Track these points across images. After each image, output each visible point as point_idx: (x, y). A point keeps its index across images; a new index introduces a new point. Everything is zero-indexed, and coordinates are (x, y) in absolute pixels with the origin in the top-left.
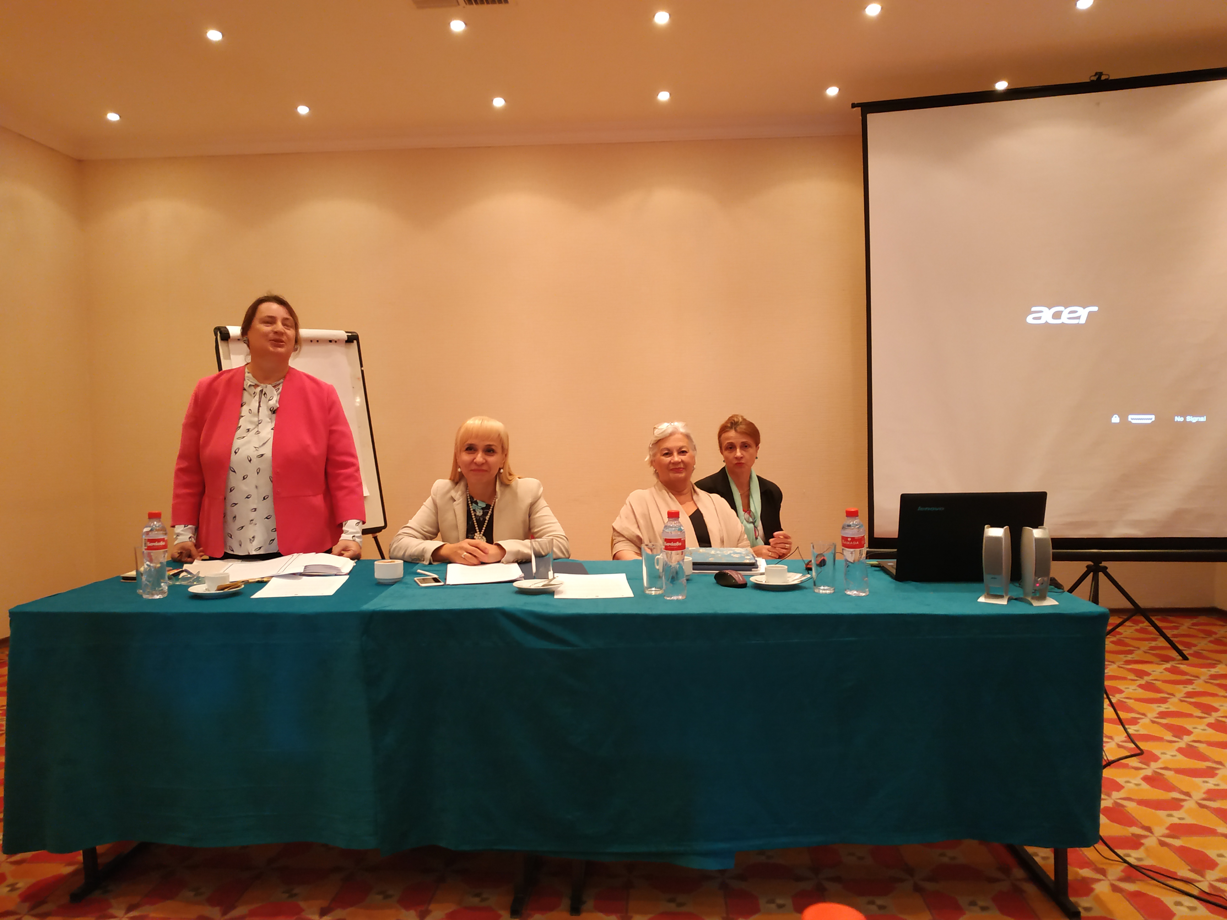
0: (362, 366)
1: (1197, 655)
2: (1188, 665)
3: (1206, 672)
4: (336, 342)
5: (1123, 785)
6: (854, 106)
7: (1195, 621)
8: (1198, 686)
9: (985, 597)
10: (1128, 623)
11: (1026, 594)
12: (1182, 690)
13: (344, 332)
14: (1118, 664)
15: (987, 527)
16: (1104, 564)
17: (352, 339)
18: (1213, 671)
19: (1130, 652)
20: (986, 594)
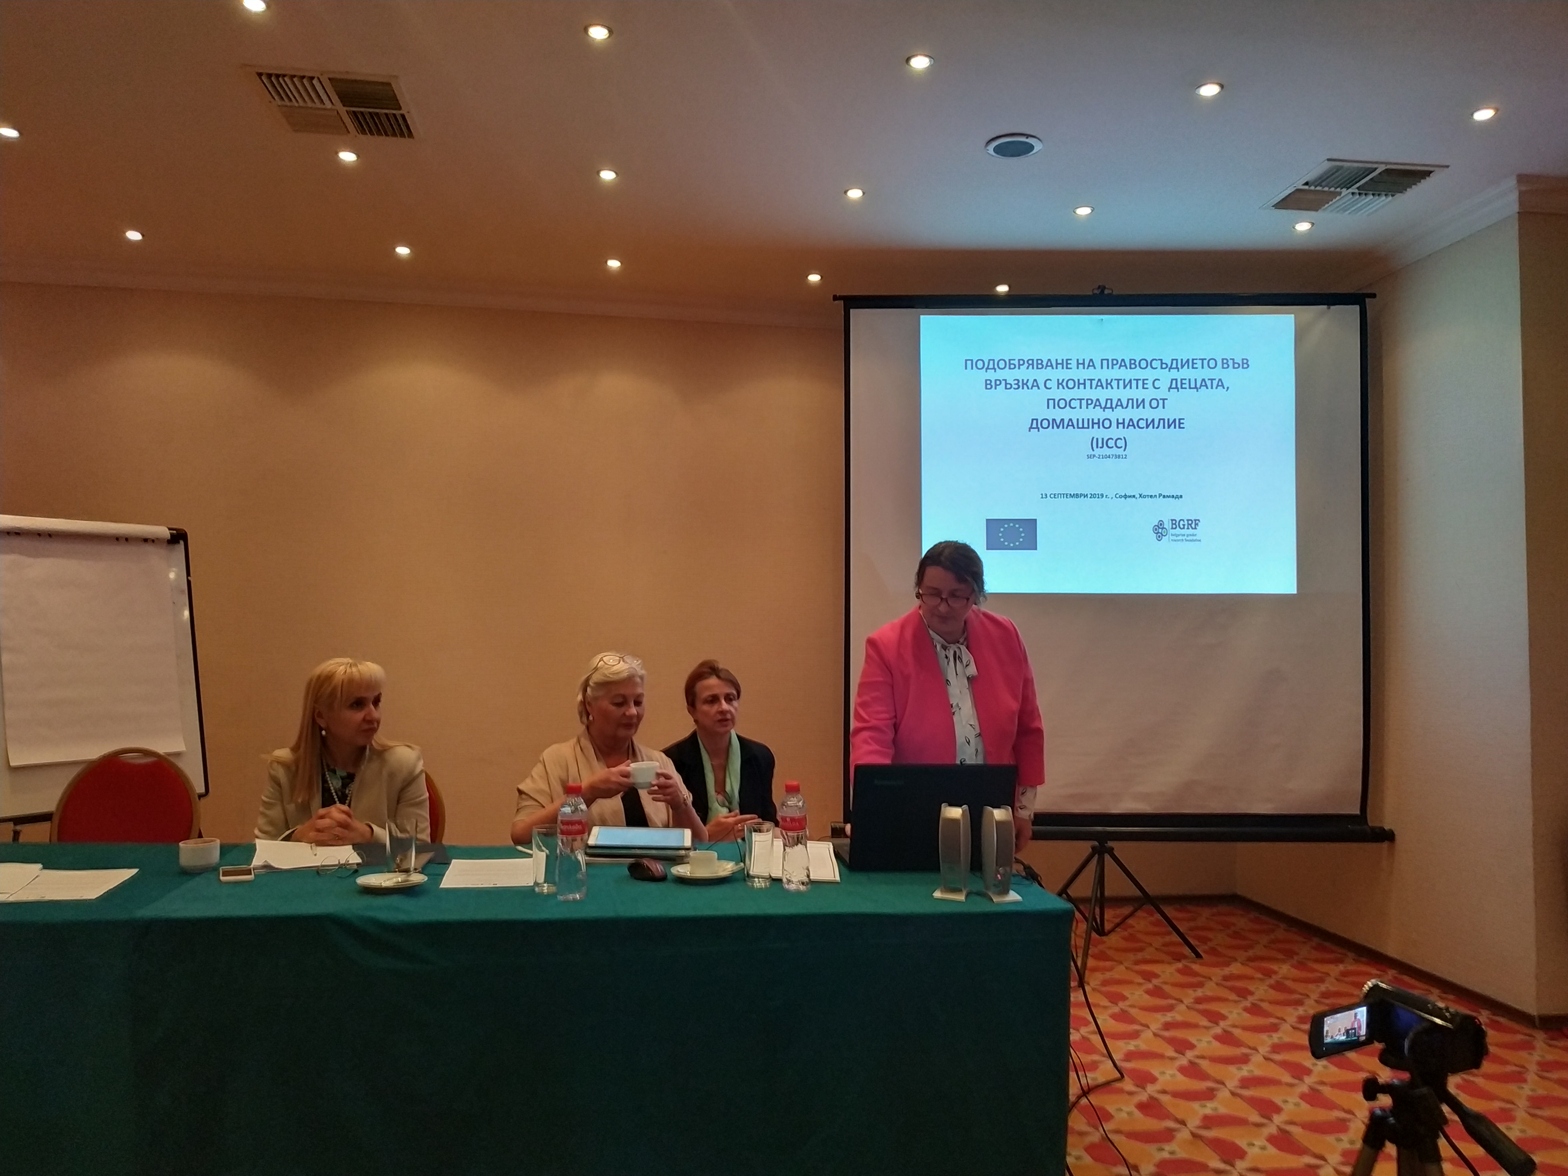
0: (188, 574)
1: (1213, 952)
2: (1201, 964)
3: (1218, 973)
4: (153, 541)
5: (1113, 1114)
6: (835, 298)
7: (1215, 910)
8: (1209, 989)
9: (942, 891)
10: (1140, 913)
11: (987, 888)
12: (1190, 996)
13: (167, 530)
14: (1126, 964)
15: (944, 806)
16: (1110, 844)
17: (178, 537)
18: (1227, 971)
19: (1141, 950)
20: (942, 887)
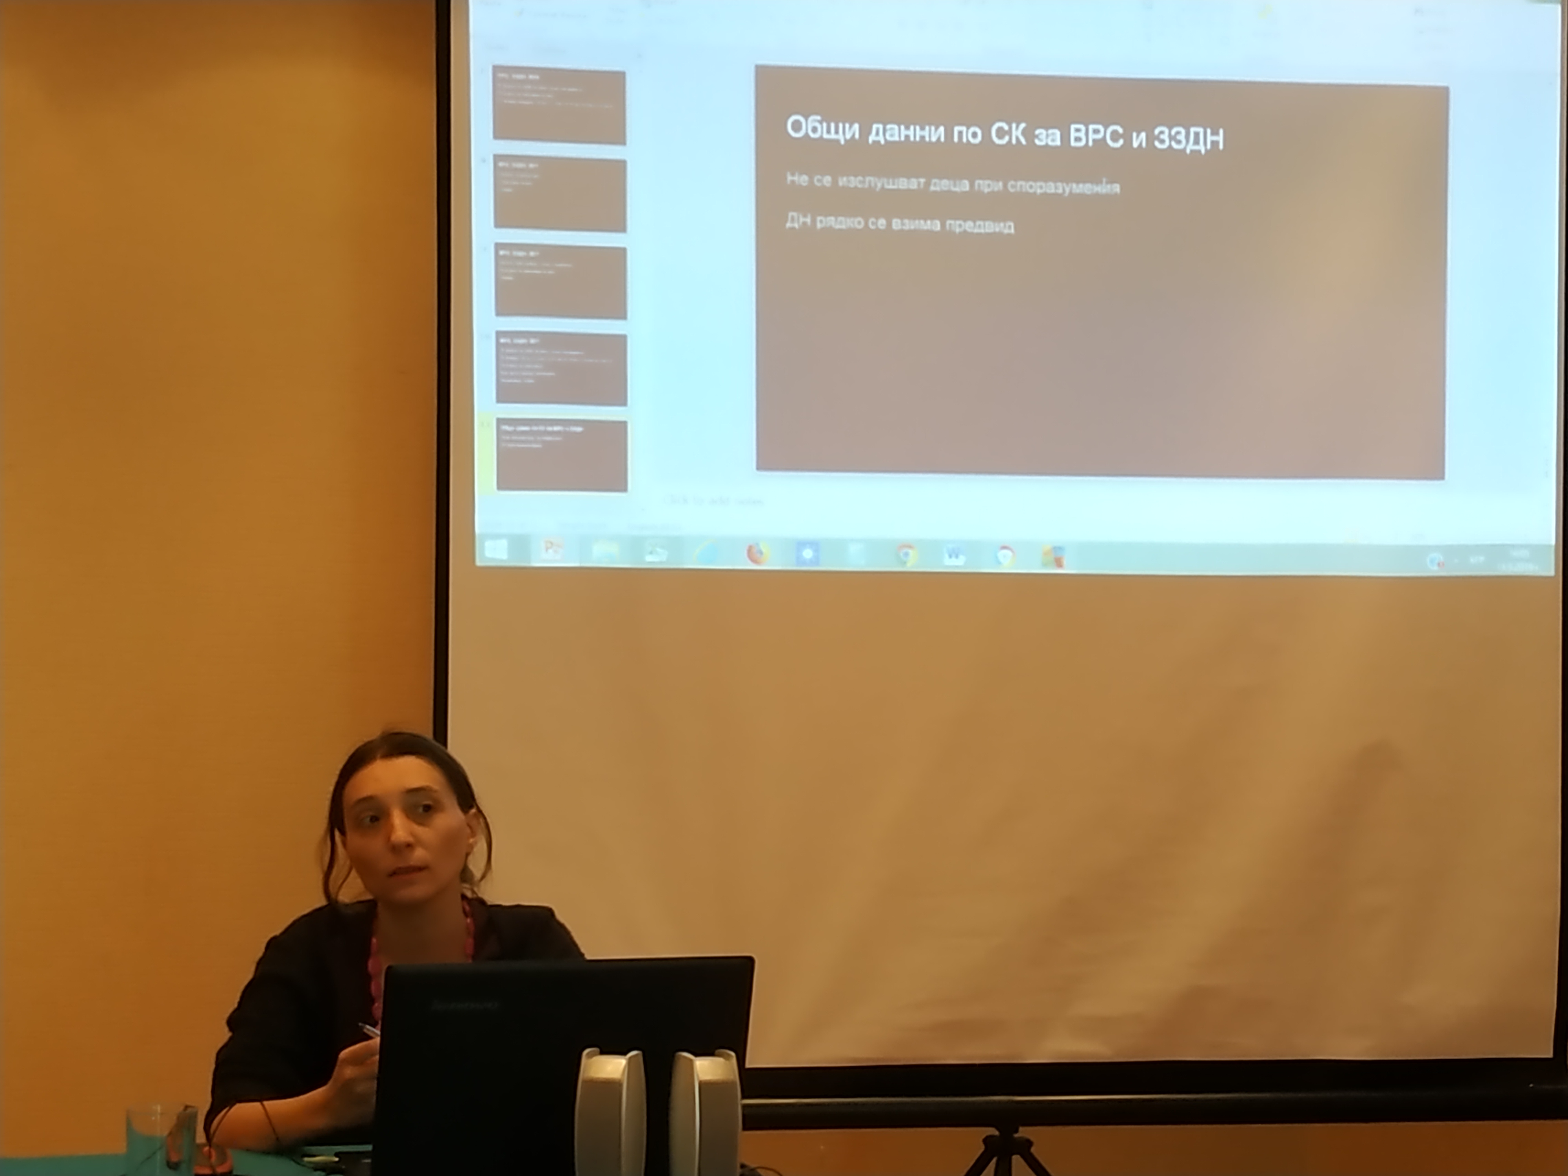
15: (588, 1054)
16: (1024, 1132)
